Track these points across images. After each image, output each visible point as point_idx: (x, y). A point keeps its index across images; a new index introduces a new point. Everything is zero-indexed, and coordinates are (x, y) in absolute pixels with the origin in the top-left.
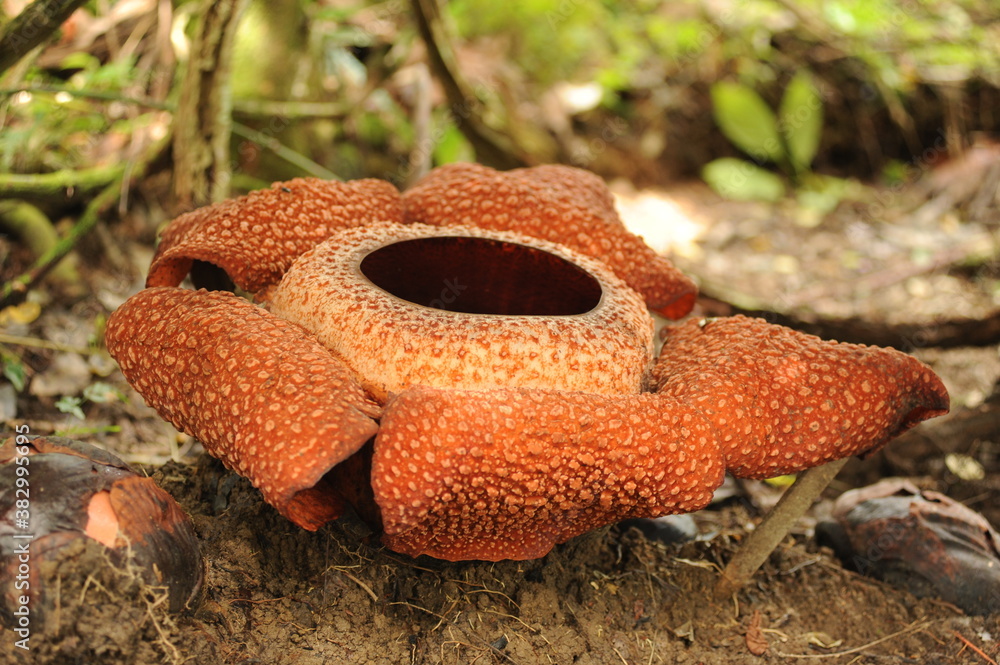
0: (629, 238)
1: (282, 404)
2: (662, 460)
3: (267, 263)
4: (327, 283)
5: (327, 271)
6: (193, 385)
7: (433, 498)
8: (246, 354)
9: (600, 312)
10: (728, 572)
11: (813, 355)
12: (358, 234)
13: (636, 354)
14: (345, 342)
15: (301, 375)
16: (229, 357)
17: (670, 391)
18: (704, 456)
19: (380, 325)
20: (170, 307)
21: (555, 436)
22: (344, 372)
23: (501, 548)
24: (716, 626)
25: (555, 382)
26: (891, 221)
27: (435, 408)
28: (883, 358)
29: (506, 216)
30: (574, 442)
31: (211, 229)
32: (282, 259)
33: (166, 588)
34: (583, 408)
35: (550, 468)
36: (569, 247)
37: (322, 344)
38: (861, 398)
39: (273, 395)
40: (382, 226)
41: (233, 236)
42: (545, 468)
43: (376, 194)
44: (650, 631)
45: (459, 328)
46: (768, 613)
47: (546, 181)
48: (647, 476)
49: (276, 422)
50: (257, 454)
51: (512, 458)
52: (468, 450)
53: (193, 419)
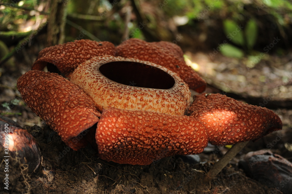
0: (186, 66)
1: (69, 110)
2: (188, 137)
3: (70, 65)
4: (88, 73)
5: (89, 69)
6: (42, 102)
7: (114, 143)
8: (60, 93)
9: (174, 89)
10: (208, 174)
11: (240, 108)
12: (100, 58)
13: (184, 103)
14: (92, 92)
15: (76, 101)
16: (54, 94)
17: (193, 115)
18: (202, 137)
19: (103, 87)
20: (38, 77)
21: (155, 127)
22: (90, 101)
23: (136, 161)
24: (203, 191)
25: (157, 110)
26: (277, 67)
27: (118, 115)
28: (262, 111)
29: (148, 56)
30: (161, 129)
31: (53, 53)
32: (75, 64)
33: (28, 165)
34: (165, 119)
35: (152, 137)
36: (166, 68)
37: (85, 92)
38: (254, 122)
39: (67, 107)
40: (107, 56)
41: (60, 56)
42: (151, 137)
43: (107, 46)
44: (182, 191)
45: (128, 90)
46: (220, 188)
47: (162, 46)
48: (183, 142)
49: (67, 116)
50: (60, 125)
51: (141, 133)
52: (127, 129)
53: (42, 113)
